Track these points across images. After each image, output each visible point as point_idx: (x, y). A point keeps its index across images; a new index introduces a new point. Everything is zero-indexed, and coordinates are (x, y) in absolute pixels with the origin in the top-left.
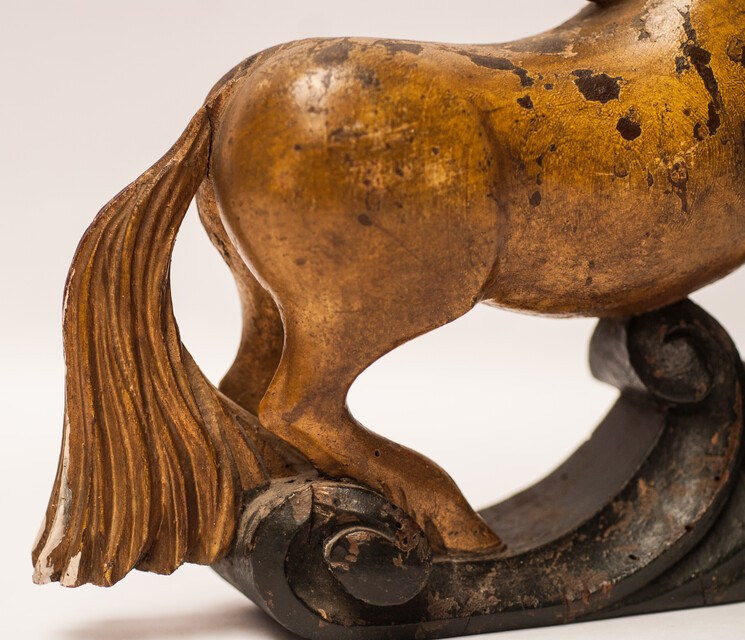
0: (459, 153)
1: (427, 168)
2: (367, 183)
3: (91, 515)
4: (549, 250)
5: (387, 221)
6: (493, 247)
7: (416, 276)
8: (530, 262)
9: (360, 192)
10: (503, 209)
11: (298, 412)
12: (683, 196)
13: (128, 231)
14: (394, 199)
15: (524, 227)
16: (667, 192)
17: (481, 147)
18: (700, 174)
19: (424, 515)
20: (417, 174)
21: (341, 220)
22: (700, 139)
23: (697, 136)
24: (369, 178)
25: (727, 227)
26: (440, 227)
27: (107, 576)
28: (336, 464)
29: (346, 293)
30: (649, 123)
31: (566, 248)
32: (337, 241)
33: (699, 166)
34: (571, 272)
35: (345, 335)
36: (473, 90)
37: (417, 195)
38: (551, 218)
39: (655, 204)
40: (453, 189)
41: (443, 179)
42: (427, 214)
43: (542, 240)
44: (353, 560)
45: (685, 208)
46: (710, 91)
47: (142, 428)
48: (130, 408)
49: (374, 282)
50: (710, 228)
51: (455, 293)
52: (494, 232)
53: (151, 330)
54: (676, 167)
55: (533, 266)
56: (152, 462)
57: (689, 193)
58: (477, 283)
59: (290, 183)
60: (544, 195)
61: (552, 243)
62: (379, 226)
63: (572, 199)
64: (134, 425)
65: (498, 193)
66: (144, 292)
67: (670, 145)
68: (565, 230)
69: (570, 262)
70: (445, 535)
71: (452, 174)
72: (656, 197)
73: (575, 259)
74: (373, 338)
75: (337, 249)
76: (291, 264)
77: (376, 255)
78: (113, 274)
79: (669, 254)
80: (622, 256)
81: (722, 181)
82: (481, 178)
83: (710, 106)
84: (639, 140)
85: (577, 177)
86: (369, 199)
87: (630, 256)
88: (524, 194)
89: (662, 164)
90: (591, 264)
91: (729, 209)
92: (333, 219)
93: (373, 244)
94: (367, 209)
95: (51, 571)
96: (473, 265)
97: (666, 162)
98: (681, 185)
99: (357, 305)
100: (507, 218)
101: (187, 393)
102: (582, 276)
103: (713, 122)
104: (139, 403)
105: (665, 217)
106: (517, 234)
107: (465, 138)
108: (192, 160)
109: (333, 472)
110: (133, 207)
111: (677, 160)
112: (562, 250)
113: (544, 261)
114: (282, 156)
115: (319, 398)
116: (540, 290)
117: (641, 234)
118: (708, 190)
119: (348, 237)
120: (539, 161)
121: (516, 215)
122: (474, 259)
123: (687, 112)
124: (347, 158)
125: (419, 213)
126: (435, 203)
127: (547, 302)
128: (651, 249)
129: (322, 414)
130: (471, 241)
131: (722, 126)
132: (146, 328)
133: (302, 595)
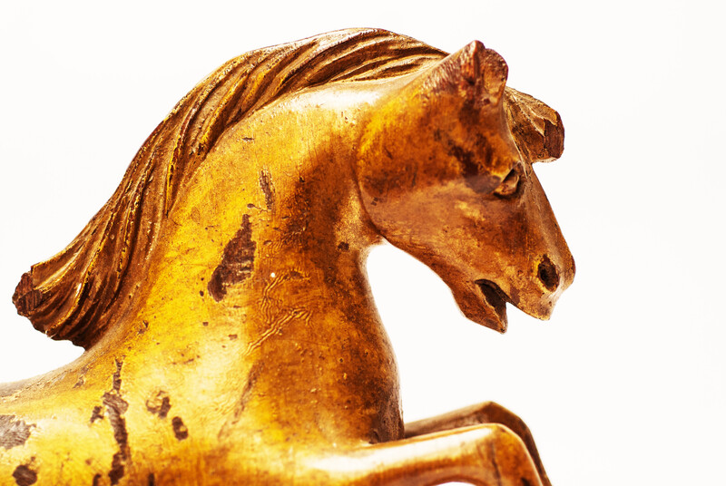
30: (47, 473)
46: (119, 441)
83: (116, 457)
103: (116, 474)
123: (88, 462)
131: (127, 477)
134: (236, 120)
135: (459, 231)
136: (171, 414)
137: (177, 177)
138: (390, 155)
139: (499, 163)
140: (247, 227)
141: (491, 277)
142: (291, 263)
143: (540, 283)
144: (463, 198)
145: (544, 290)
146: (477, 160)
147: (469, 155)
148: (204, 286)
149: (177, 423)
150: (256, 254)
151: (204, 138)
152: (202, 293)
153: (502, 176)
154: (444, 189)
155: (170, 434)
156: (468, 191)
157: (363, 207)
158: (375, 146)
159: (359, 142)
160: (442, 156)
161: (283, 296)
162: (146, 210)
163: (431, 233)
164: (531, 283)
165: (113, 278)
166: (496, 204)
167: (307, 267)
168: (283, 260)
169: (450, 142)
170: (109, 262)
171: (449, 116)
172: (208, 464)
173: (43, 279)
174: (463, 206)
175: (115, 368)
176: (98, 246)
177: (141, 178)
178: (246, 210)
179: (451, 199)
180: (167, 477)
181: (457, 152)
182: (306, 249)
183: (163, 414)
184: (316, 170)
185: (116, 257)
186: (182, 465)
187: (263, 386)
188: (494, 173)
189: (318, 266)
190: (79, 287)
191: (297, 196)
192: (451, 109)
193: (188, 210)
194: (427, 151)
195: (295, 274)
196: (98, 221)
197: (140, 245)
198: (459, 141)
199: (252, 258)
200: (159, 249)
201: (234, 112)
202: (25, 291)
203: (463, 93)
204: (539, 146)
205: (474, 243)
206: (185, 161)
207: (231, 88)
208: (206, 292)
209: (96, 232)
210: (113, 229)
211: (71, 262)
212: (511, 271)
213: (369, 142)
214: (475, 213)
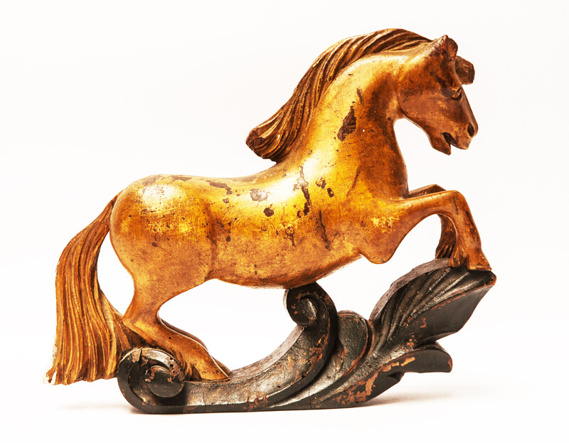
0: (194, 220)
1: (180, 225)
2: (155, 230)
3: (61, 357)
4: (236, 260)
5: (164, 245)
6: (210, 257)
7: (178, 267)
8: (229, 264)
9: (152, 234)
10: (214, 242)
11: (136, 319)
12: (292, 240)
13: (79, 248)
14: (166, 237)
15: (225, 250)
16: (285, 238)
17: (204, 217)
18: (299, 231)
19: (191, 364)
20: (175, 227)
21: (145, 244)
22: (300, 217)
23: (299, 216)
24: (156, 228)
25: (315, 254)
26: (186, 248)
27: (66, 381)
28: (153, 341)
29: (150, 273)
30: (278, 211)
31: (243, 259)
32: (144, 252)
33: (299, 228)
34: (247, 269)
35: (152, 290)
36: (203, 196)
37: (176, 235)
38: (235, 247)
39: (280, 243)
40: (191, 234)
41: (187, 230)
42: (180, 243)
43: (233, 255)
44: (152, 378)
45: (293, 244)
46: (306, 198)
47: (82, 324)
48: (77, 316)
49: (160, 269)
50: (307, 253)
51: (195, 275)
52: (210, 251)
53: (87, 286)
54: (289, 228)
55: (231, 266)
56: (84, 337)
57: (295, 239)
58: (204, 271)
59: (127, 229)
60: (232, 237)
61: (237, 257)
62: (160, 247)
63: (244, 239)
64: (78, 322)
65: (212, 236)
66: (84, 271)
67: (286, 219)
68: (242, 252)
69: (246, 265)
70: (200, 373)
71: (191, 228)
72: (280, 240)
73: (248, 264)
74: (163, 292)
75: (144, 256)
76: (129, 261)
77: (160, 258)
78: (73, 264)
79: (290, 263)
80: (268, 263)
81: (310, 234)
82: (203, 230)
83: (305, 204)
84: (273, 217)
85: (245, 230)
86: (156, 237)
87: (272, 263)
88: (223, 237)
89: (282, 227)
90: (255, 266)
91: (315, 246)
92: (142, 244)
93: (158, 254)
94: (155, 241)
95: (48, 378)
96: (202, 264)
97: (284, 226)
98: (292, 235)
99: (155, 278)
100: (216, 246)
101: (100, 311)
102: (253, 271)
103: (306, 211)
104: (80, 314)
105: (285, 248)
106: (222, 253)
107: (197, 214)
108: (105, 220)
109: (153, 345)
110: (81, 239)
111: (289, 225)
112: (242, 260)
113: (235, 264)
114: (125, 219)
115: (143, 314)
116: (237, 276)
117: (275, 254)
118: (304, 238)
119: (148, 251)
120: (229, 224)
121: (220, 245)
122: (202, 261)
123: (295, 206)
124: (148, 220)
125: (177, 243)
126: (183, 239)
127: (241, 281)
128: (281, 261)
129: (146, 321)
130: (200, 254)
131: (311, 212)
132: (85, 285)
133: (136, 392)
134: (344, 67)
135: (437, 113)
136: (327, 187)
137: (320, 90)
138: (411, 81)
139: (455, 85)
140: (352, 111)
141: (448, 131)
142: (370, 126)
143: (468, 134)
144: (440, 99)
145: (469, 136)
146: (447, 84)
147: (444, 82)
148: (336, 135)
149: (329, 190)
150: (357, 122)
151: (332, 74)
152: (335, 138)
153: (456, 90)
154: (433, 96)
155: (327, 195)
156: (443, 96)
157: (399, 103)
158: (405, 78)
159: (398, 76)
160: (433, 82)
161: (368, 139)
162: (307, 104)
163: (425, 113)
164: (464, 134)
165: (293, 132)
166: (452, 102)
167: (376, 128)
168: (367, 125)
169: (437, 77)
170: (291, 126)
171: (436, 65)
172: (343, 207)
173: (262, 133)
174: (440, 102)
175: (300, 169)
176: (287, 119)
177: (304, 91)
178: (352, 104)
179: (435, 100)
180: (327, 212)
181: (439, 80)
182: (376, 120)
183: (323, 187)
184: (380, 87)
185: (294, 123)
186: (332, 207)
187: (362, 175)
188: (453, 89)
189: (380, 127)
190: (279, 136)
191: (372, 99)
192: (437, 63)
193: (326, 104)
194: (428, 80)
195: (372, 131)
196: (285, 109)
197: (305, 118)
198: (440, 76)
199: (355, 124)
200: (313, 120)
201: (344, 63)
202: (254, 138)
203: (442, 57)
204: (466, 78)
205: (443, 118)
206: (324, 84)
207: (342, 53)
208: (337, 138)
209: (285, 113)
210: (293, 112)
211: (275, 126)
212: (456, 129)
213: (403, 76)
214: (444, 106)
